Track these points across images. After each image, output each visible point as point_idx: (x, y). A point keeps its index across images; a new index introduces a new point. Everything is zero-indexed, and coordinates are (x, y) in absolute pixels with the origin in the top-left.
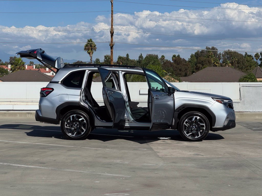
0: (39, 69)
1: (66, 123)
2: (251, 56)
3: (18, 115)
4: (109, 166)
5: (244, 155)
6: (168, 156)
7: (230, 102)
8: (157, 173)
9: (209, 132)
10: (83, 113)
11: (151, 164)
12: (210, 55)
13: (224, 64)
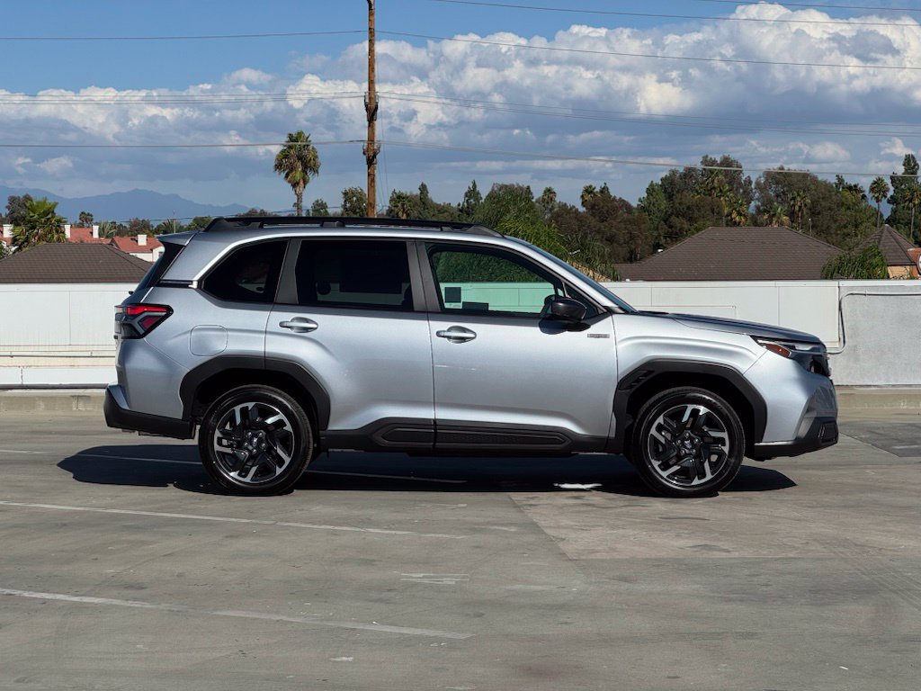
0: (113, 241)
1: (217, 434)
2: (856, 190)
3: (42, 405)
4: (385, 595)
5: (880, 549)
6: (599, 556)
7: (818, 350)
8: (566, 623)
9: (743, 464)
10: (280, 395)
11: (539, 588)
12: (716, 186)
13: (766, 217)
